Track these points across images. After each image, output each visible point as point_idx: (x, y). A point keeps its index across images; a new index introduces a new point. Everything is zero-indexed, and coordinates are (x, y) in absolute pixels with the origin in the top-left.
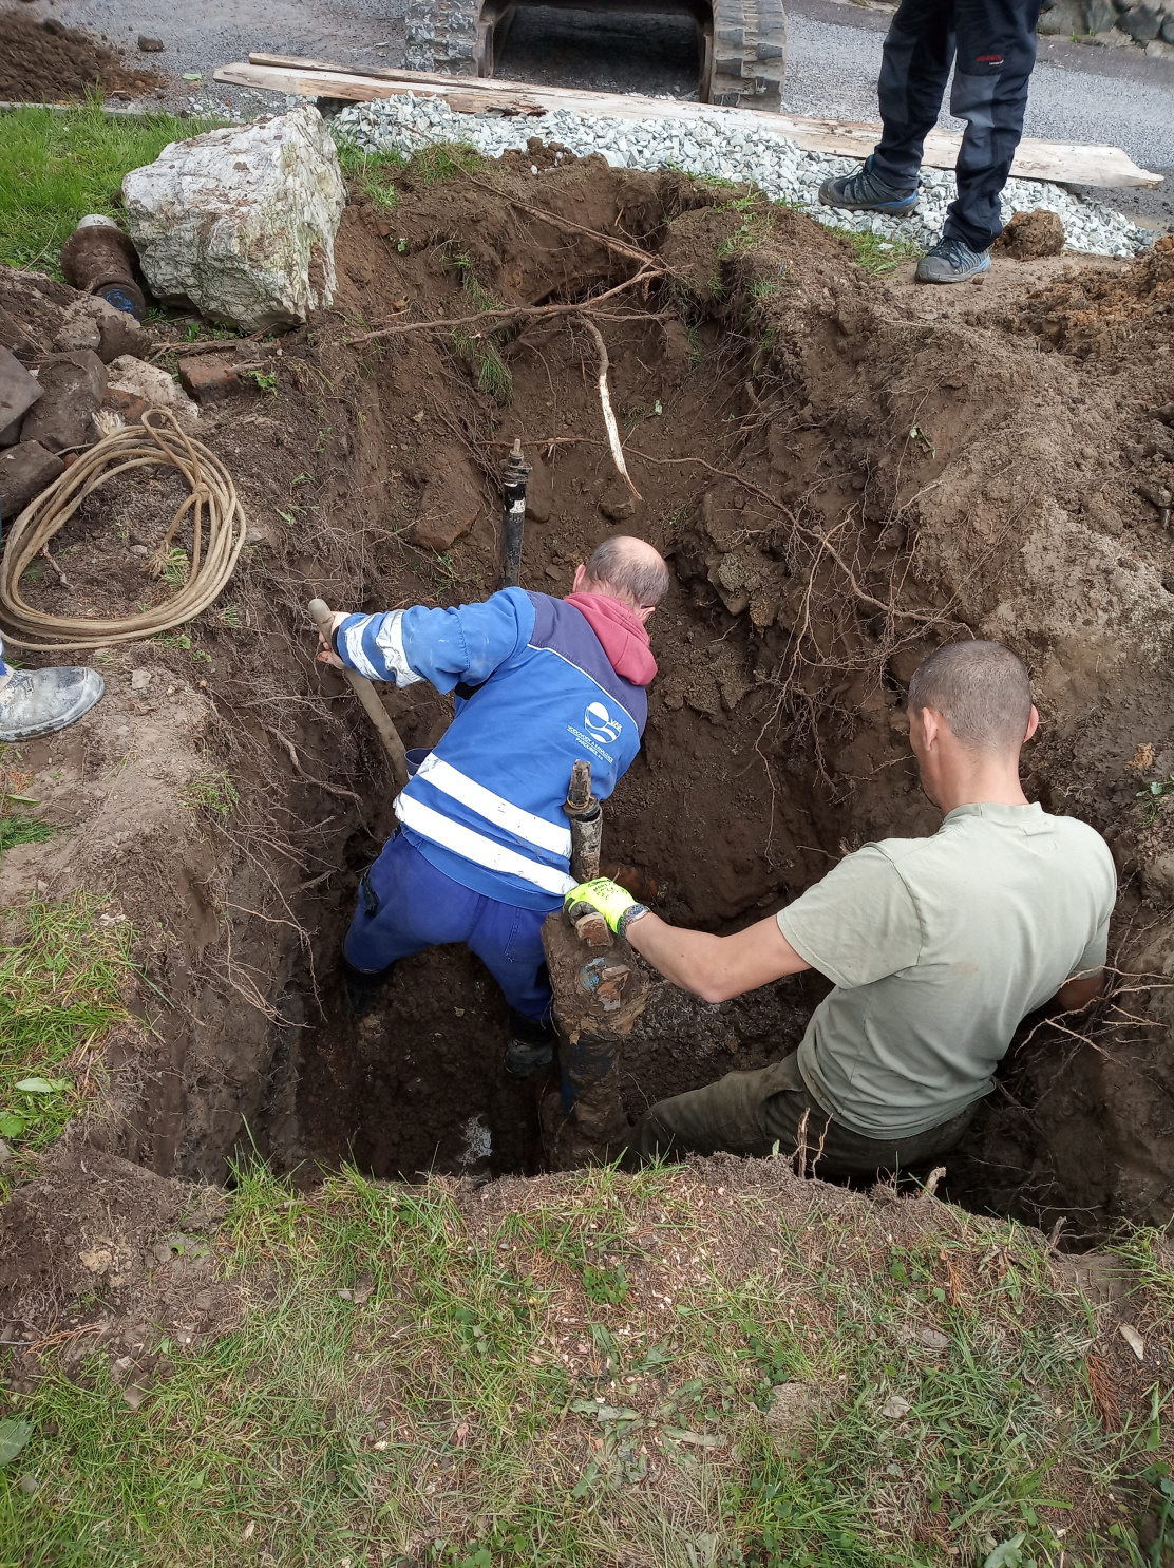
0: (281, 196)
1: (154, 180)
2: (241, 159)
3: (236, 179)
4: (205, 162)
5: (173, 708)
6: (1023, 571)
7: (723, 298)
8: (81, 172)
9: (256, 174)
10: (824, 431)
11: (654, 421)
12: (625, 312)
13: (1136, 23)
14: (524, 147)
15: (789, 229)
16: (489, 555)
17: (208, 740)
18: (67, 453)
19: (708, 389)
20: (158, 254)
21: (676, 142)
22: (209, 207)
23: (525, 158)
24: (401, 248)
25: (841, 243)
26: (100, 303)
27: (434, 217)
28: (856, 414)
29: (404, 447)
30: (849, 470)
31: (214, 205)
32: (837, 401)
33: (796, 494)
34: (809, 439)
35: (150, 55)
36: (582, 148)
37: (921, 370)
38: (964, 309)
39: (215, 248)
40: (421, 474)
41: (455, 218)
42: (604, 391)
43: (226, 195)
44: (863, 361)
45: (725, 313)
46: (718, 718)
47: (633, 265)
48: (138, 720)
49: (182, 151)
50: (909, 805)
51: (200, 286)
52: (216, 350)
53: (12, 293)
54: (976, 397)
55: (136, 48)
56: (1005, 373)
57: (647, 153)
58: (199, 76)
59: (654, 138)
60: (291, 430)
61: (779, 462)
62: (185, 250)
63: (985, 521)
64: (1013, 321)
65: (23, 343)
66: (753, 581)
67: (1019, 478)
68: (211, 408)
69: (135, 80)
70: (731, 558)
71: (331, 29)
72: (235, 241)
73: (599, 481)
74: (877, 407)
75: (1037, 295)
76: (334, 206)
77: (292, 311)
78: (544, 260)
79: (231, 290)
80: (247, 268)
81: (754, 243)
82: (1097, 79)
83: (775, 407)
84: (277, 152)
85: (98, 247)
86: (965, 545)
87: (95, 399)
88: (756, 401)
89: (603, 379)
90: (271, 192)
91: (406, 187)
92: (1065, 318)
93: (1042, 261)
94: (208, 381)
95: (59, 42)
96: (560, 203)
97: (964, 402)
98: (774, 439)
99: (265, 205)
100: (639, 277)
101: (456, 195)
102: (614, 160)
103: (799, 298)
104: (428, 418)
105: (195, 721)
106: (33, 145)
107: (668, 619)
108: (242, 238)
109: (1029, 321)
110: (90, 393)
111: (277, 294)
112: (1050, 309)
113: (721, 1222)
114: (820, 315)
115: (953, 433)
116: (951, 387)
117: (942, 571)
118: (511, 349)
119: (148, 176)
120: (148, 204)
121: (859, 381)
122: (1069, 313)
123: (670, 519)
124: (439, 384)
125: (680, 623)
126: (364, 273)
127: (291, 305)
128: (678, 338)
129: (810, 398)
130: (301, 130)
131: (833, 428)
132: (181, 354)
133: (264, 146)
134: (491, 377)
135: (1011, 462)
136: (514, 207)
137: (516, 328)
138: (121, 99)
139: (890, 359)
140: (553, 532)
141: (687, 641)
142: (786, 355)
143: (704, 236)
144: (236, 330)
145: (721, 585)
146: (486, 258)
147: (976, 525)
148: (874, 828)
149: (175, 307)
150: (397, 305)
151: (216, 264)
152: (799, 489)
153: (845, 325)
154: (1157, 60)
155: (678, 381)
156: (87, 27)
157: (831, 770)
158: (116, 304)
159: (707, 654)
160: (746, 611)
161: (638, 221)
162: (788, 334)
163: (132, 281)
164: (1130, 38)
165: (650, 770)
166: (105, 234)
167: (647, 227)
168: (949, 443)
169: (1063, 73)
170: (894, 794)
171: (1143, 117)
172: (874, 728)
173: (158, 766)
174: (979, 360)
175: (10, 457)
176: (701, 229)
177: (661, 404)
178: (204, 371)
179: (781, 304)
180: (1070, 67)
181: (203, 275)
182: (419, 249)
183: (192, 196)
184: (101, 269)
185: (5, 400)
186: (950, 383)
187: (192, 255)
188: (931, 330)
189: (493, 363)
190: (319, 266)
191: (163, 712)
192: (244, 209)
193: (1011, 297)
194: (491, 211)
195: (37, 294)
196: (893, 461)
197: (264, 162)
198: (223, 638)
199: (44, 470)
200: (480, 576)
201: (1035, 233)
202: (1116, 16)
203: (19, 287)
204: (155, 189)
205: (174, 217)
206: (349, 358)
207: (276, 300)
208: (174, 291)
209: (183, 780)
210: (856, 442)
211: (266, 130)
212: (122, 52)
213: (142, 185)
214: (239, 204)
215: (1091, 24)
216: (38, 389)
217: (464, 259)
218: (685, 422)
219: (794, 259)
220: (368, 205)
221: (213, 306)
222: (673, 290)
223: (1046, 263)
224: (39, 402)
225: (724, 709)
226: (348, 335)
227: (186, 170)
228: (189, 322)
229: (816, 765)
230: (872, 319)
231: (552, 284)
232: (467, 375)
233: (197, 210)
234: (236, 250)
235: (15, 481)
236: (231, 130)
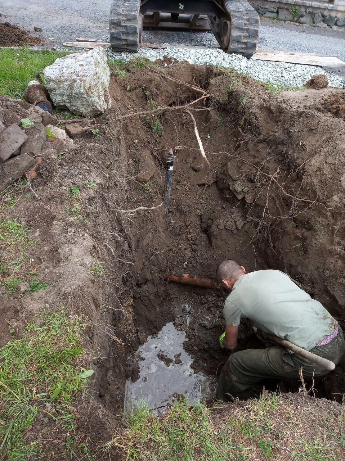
0: (95, 74)
1: (54, 70)
2: (81, 63)
3: (80, 69)
4: (70, 64)
5: (82, 241)
6: (341, 186)
7: (229, 103)
8: (26, 68)
9: (87, 67)
10: (267, 143)
11: (208, 141)
12: (199, 108)
13: (328, 20)
14: (162, 58)
15: (247, 81)
16: (160, 183)
17: (93, 251)
18: (36, 157)
19: (224, 130)
20: (56, 93)
21: (208, 56)
22: (73, 78)
23: (163, 61)
24: (128, 89)
25: (262, 85)
26: (38, 108)
27: (138, 80)
28: (279, 138)
29: (132, 150)
30: (277, 155)
31: (74, 77)
32: (271, 134)
33: (259, 162)
34: (261, 146)
35: (38, 32)
36: (180, 58)
37: (301, 124)
38: (304, 105)
39: (76, 90)
40: (138, 159)
41: (145, 80)
42: (197, 132)
43: (78, 74)
44: (280, 121)
45: (229, 107)
46: (235, 232)
47: (201, 94)
48: (71, 245)
49: (62, 61)
50: (305, 259)
51: (70, 102)
52: (76, 122)
53: (11, 106)
54: (320, 132)
55: (33, 30)
56: (329, 125)
57: (200, 59)
58: (54, 38)
59: (201, 55)
60: (105, 147)
61: (252, 153)
62: (65, 91)
63: (327, 170)
64: (321, 108)
65: (20, 122)
66: (246, 189)
67: (337, 157)
68: (77, 141)
69: (35, 40)
70: (238, 182)
71: (92, 24)
72: (82, 88)
73: (191, 159)
74: (286, 135)
75: (326, 100)
76: (108, 77)
77: (100, 110)
78: (171, 92)
79: (80, 103)
80: (86, 96)
81: (238, 86)
82: (320, 37)
83: (250, 135)
84: (93, 61)
85: (36, 91)
86: (320, 178)
87: (44, 139)
88: (243, 134)
89: (196, 128)
90: (92, 73)
91: (128, 71)
92: (338, 107)
93: (322, 90)
94: (76, 132)
95: (10, 29)
96: (176, 75)
97: (316, 134)
98: (250, 146)
99: (91, 77)
100: (203, 97)
101: (144, 73)
102: (191, 62)
103: (255, 102)
104: (139, 141)
105: (89, 245)
106: (9, 60)
107: (215, 201)
108: (84, 87)
109: (326, 108)
110: (42, 137)
111: (96, 105)
112: (331, 105)
113: (301, 419)
114: (264, 107)
115: (313, 143)
116: (312, 129)
117: (312, 186)
118: (163, 119)
119: (52, 69)
120: (53, 77)
121: (279, 127)
122: (340, 105)
123: (215, 170)
124: (142, 131)
125: (219, 202)
126: (118, 97)
127: (100, 108)
128: (214, 115)
129: (262, 133)
130: (98, 53)
131: (270, 142)
132: (65, 123)
133: (88, 59)
134: (157, 129)
135: (334, 152)
136: (162, 76)
137: (164, 114)
138: (31, 46)
139: (289, 121)
140: (177, 175)
141: (223, 208)
142: (253, 120)
143: (222, 84)
144: (81, 116)
145: (235, 191)
146: (155, 92)
147: (324, 172)
148: (292, 266)
149: (62, 109)
150: (128, 107)
151: (76, 95)
152: (260, 160)
153: (273, 111)
154: (336, 31)
155: (215, 128)
156: (18, 25)
157: (274, 247)
158: (43, 108)
159: (231, 212)
160: (243, 199)
161: (200, 80)
162: (253, 113)
163: (48, 101)
164: (327, 25)
165: (214, 248)
166: (38, 87)
167: (203, 82)
168: (312, 146)
169: (309, 35)
170: (298, 255)
171: (335, 47)
172: (289, 235)
173: (80, 261)
174: (321, 121)
175: (18, 159)
176: (221, 82)
177: (209, 135)
178: (75, 129)
179: (250, 104)
180: (311, 33)
181: (71, 99)
182: (134, 89)
183: (67, 74)
184: (38, 98)
185: (16, 141)
186: (311, 128)
187: (68, 93)
188: (304, 112)
189: (157, 124)
190: (107, 96)
191: (79, 242)
192: (84, 78)
193: (318, 101)
194: (155, 78)
195: (19, 106)
196: (294, 152)
197: (89, 64)
198: (91, 216)
199: (30, 163)
200: (158, 190)
201: (320, 81)
202: (323, 19)
203: (13, 104)
204: (54, 72)
205: (62, 81)
206: (118, 123)
207: (95, 106)
208: (61, 104)
209: (89, 265)
210: (279, 146)
211: (88, 54)
212: (29, 32)
213: (50, 71)
214: (82, 77)
215: (315, 21)
216: (26, 136)
217: (148, 93)
218: (217, 141)
219: (251, 91)
220: (118, 76)
221: (74, 108)
222: (213, 101)
223: (324, 90)
224: (26, 141)
225: (237, 229)
226: (118, 117)
227: (64, 66)
228: (66, 113)
229: (269, 246)
230: (282, 109)
231: (174, 99)
232: (150, 128)
233: (69, 79)
234: (82, 91)
235: (21, 166)
236: (76, 54)
